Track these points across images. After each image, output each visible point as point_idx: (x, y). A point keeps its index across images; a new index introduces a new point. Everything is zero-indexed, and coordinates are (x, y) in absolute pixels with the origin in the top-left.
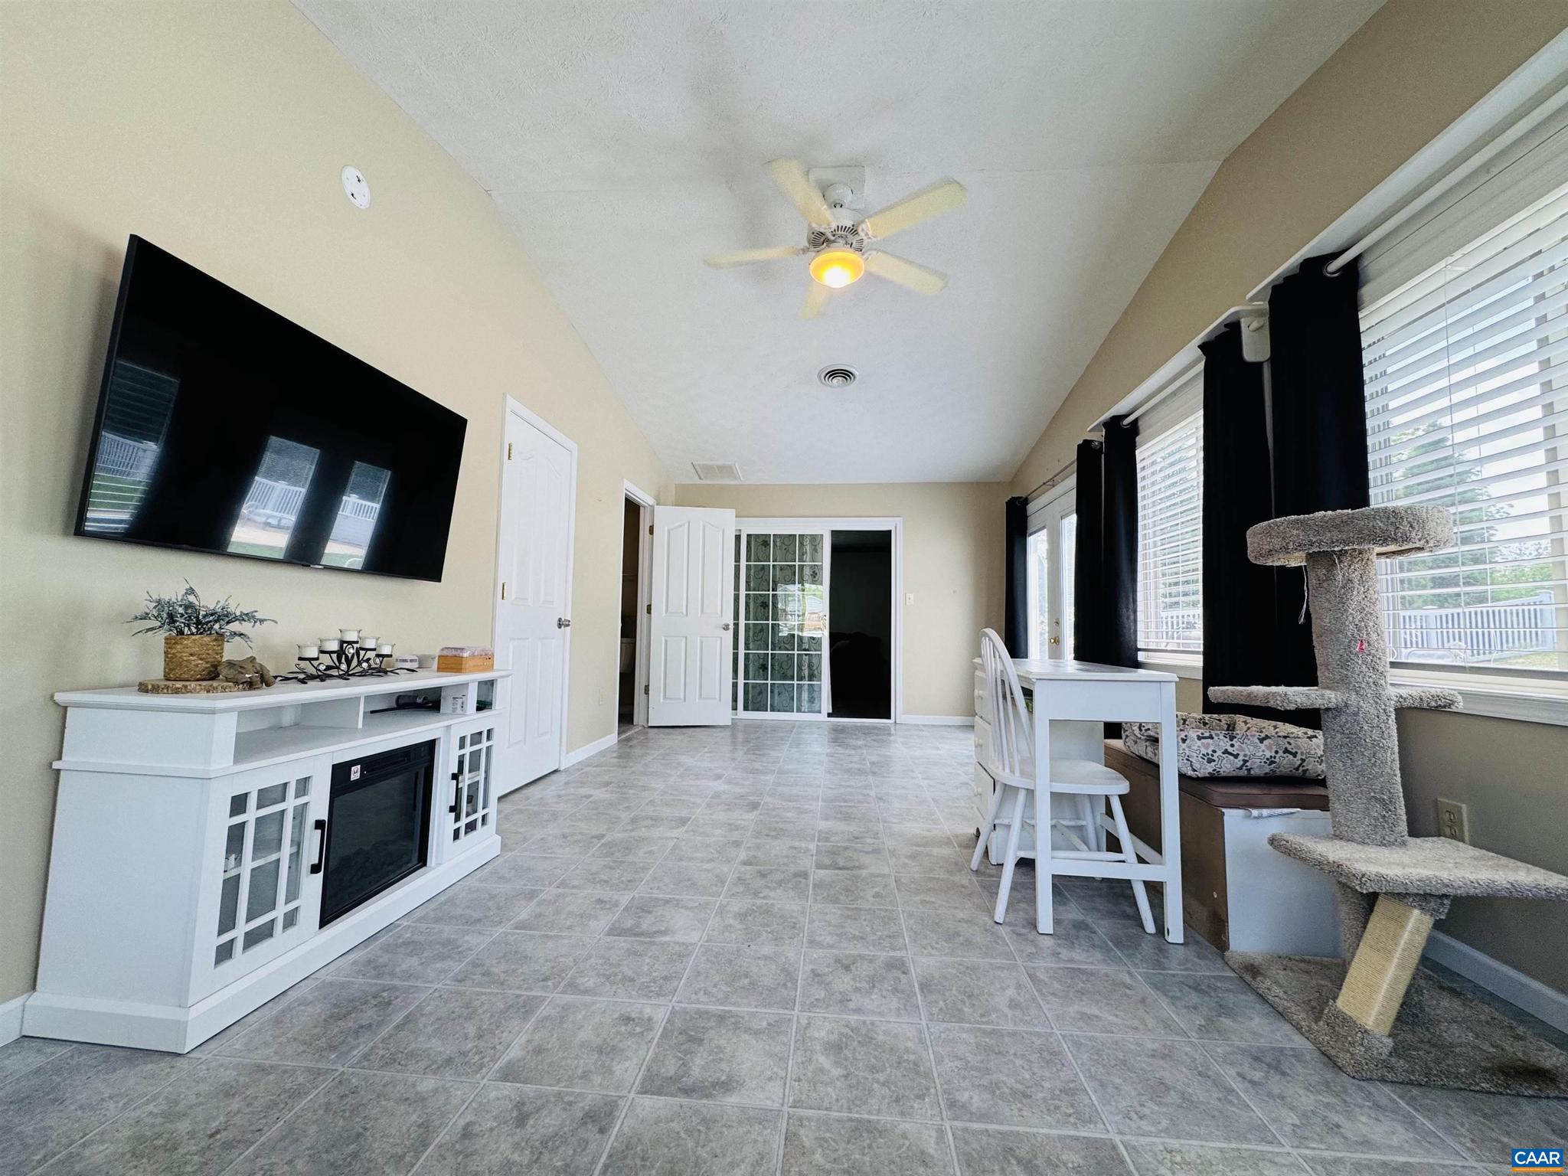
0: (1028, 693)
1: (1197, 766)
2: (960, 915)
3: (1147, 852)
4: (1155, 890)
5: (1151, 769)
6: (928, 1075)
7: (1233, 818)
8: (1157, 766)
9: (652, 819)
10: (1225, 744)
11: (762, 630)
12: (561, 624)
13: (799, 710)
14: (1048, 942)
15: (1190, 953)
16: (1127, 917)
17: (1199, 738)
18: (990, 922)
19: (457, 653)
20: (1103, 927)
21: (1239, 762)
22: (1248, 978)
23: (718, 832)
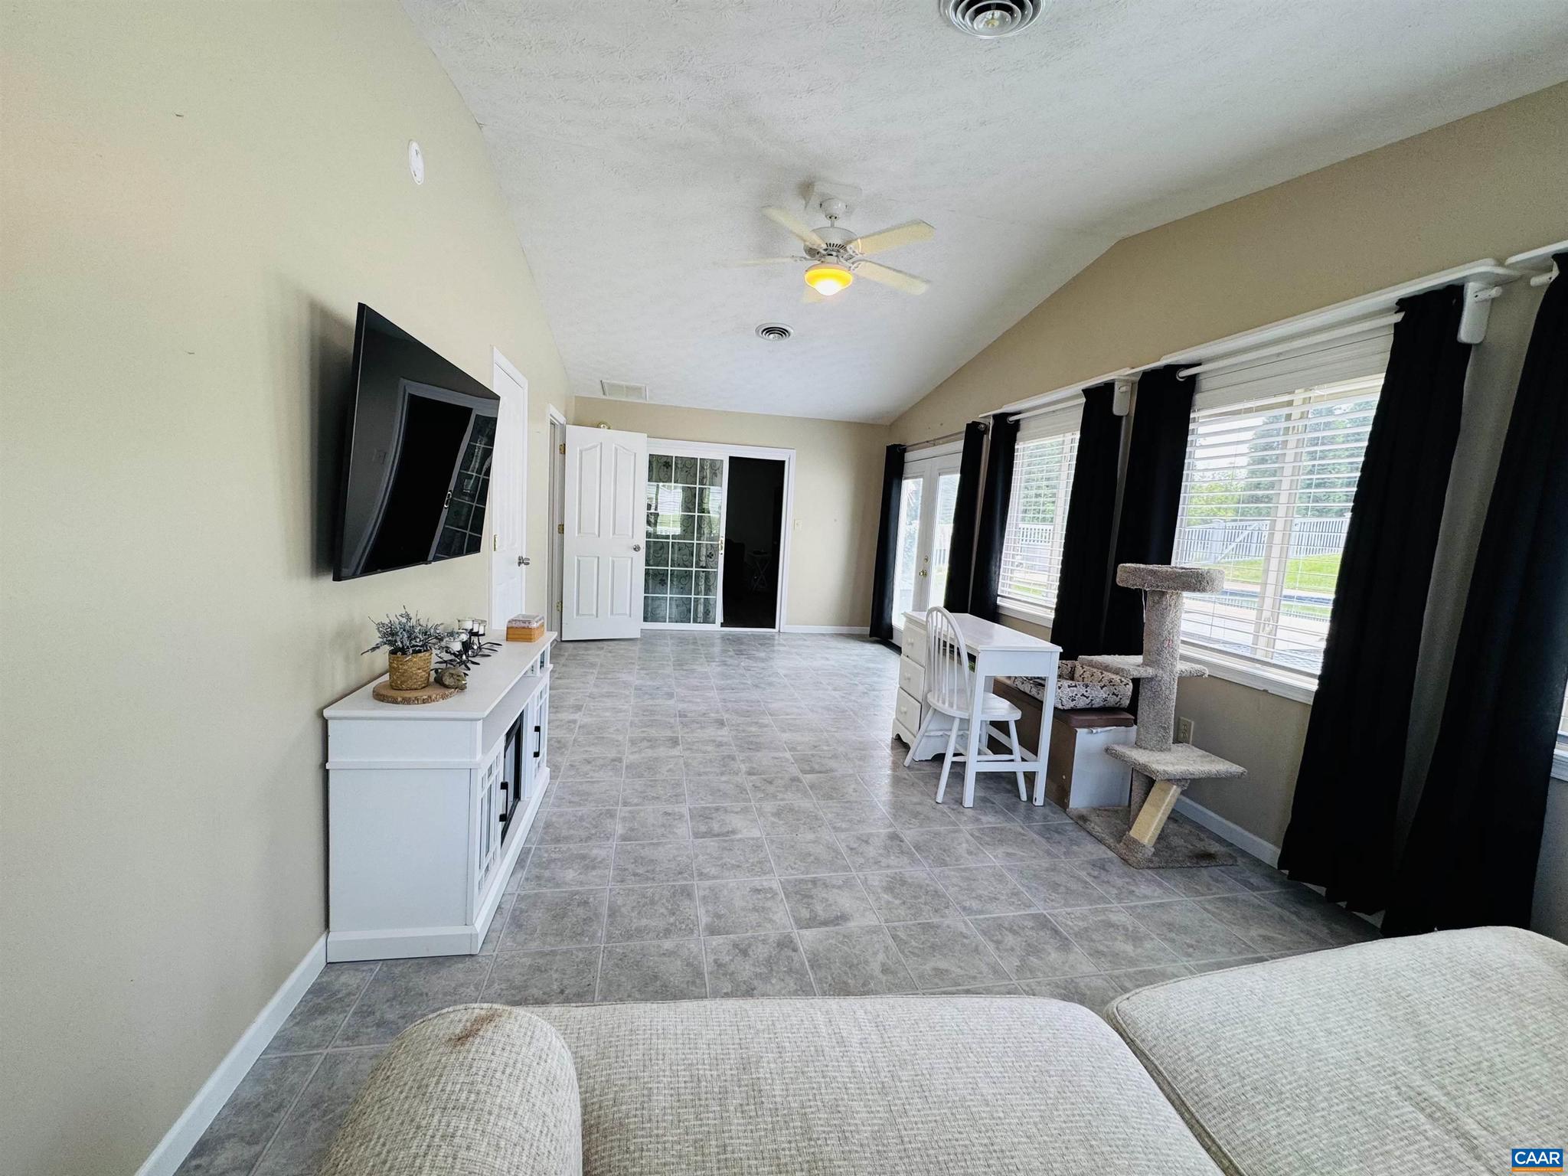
0: (972, 658)
1: (1065, 703)
2: (915, 800)
3: (1029, 755)
4: (1030, 777)
5: (1039, 704)
6: (944, 896)
7: (1082, 734)
8: (1042, 702)
9: (649, 741)
10: (1083, 690)
11: (662, 548)
12: (521, 561)
13: (695, 621)
14: (970, 813)
15: (1047, 810)
16: (1009, 791)
17: (1069, 687)
18: (934, 803)
19: (526, 625)
20: (999, 799)
21: (1088, 701)
22: (1081, 823)
23: (709, 748)
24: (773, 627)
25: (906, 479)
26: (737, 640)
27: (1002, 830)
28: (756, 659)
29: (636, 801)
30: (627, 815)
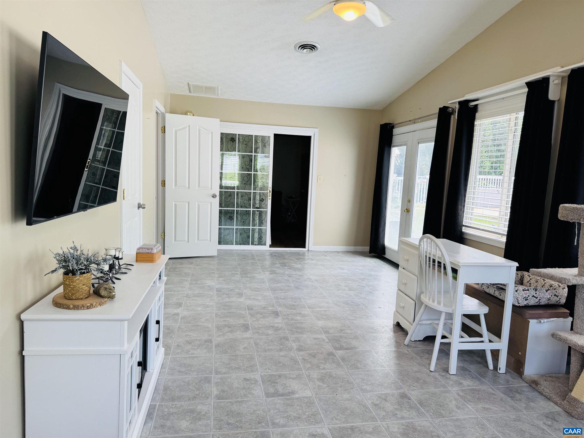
0: (455, 271)
1: (520, 302)
2: (415, 369)
3: (494, 338)
4: (495, 354)
5: (501, 303)
7: (533, 323)
8: (504, 301)
9: (229, 327)
10: (533, 293)
11: (230, 195)
12: (140, 206)
13: (253, 244)
14: (454, 378)
15: (508, 377)
16: (479, 363)
17: (523, 290)
18: (428, 371)
20: (473, 368)
21: (537, 300)
22: (534, 386)
23: (270, 332)
24: (304, 246)
25: (394, 146)
26: (281, 256)
27: (479, 391)
28: (296, 269)
29: (224, 370)
30: (219, 380)
